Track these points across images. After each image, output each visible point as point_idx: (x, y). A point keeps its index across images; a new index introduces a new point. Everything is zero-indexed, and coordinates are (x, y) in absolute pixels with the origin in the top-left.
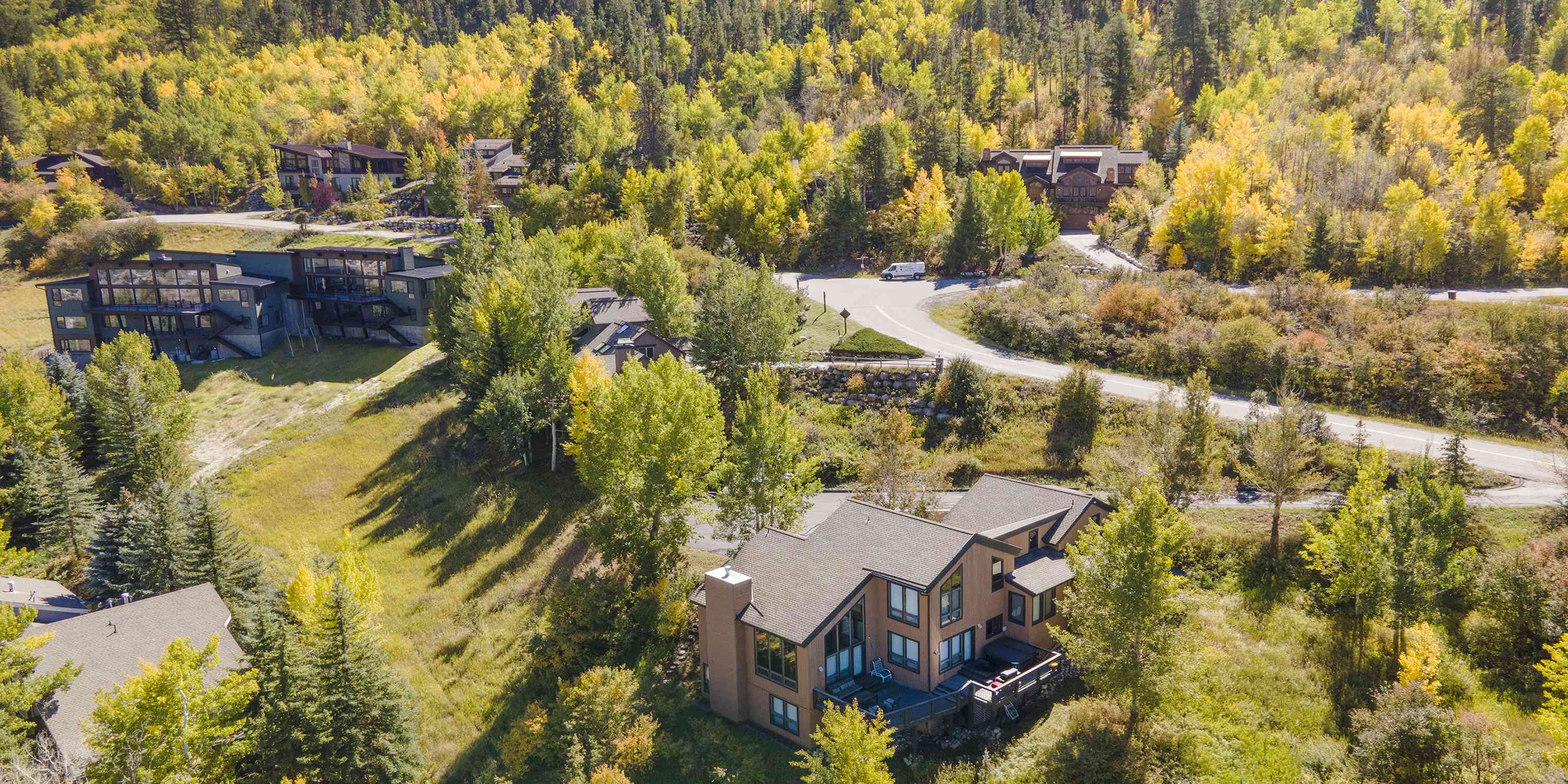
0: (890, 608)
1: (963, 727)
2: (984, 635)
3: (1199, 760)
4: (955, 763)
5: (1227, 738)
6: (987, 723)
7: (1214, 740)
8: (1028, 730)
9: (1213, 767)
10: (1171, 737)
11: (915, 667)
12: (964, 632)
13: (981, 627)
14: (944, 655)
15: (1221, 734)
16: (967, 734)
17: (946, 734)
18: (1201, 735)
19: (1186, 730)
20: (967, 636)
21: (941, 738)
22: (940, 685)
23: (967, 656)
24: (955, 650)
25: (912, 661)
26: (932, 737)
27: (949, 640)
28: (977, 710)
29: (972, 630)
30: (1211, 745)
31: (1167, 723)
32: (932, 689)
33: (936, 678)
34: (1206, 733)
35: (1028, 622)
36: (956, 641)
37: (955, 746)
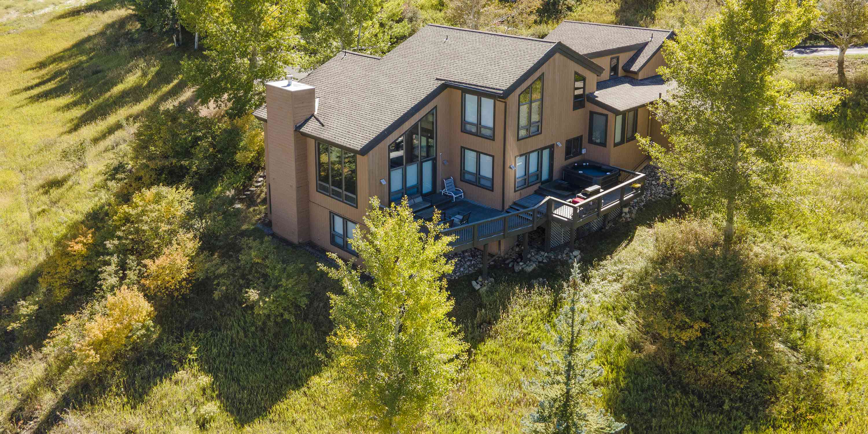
0: (464, 122)
1: (539, 250)
2: (563, 155)
3: (814, 284)
4: (530, 287)
5: (843, 261)
6: (566, 244)
7: (827, 263)
8: (611, 253)
9: (834, 293)
10: (775, 259)
11: (489, 184)
12: (543, 149)
13: (561, 145)
14: (520, 172)
15: (835, 256)
16: (543, 256)
17: (521, 257)
18: (812, 258)
19: (791, 252)
20: (546, 153)
21: (515, 261)
22: (515, 203)
23: (545, 176)
24: (533, 168)
25: (485, 178)
26: (504, 260)
27: (526, 155)
28: (554, 229)
29: (551, 148)
30: (824, 268)
31: (768, 245)
32: (507, 207)
33: (512, 196)
34: (816, 255)
35: (610, 143)
36: (533, 157)
37: (529, 269)
